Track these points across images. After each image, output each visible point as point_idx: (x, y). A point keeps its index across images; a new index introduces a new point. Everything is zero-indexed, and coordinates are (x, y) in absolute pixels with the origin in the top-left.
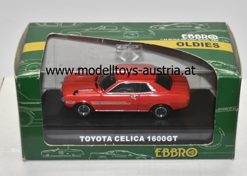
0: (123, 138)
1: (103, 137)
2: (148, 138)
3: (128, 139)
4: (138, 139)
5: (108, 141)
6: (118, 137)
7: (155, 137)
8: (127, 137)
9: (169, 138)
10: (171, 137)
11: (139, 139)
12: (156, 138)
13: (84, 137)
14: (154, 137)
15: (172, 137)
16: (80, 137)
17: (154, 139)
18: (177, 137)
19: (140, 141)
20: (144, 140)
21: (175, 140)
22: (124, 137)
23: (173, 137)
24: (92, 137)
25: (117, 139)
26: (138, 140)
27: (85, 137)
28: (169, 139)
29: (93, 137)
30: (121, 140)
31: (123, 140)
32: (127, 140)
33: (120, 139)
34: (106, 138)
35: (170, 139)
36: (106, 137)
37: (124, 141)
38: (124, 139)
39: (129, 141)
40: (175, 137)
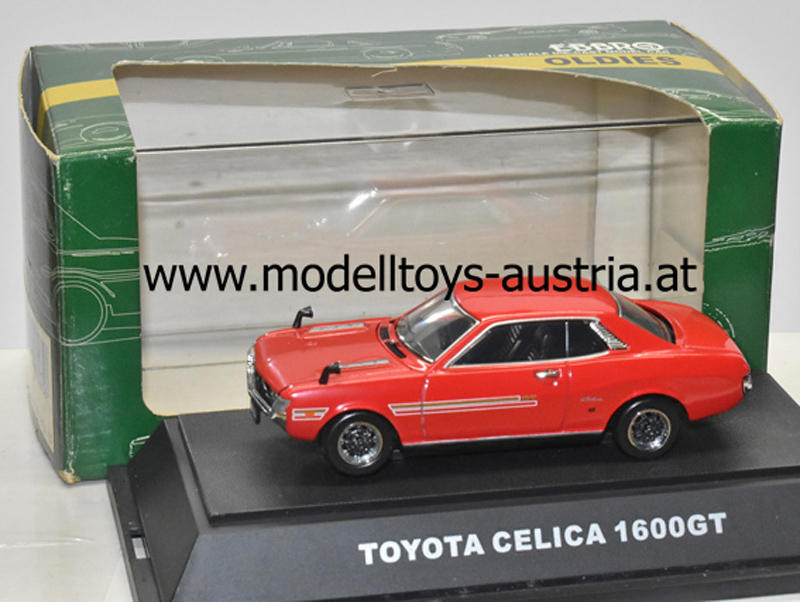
0: (523, 536)
1: (447, 539)
2: (617, 529)
3: (544, 540)
4: (580, 535)
5: (467, 553)
6: (506, 536)
7: (643, 522)
8: (538, 532)
9: (696, 522)
10: (701, 518)
11: (584, 535)
12: (648, 527)
13: (374, 546)
14: (640, 525)
15: (707, 517)
16: (361, 547)
17: (641, 533)
18: (723, 515)
19: (590, 542)
20: (602, 541)
21: (719, 529)
22: (528, 532)
23: (711, 516)
24: (405, 543)
25: (503, 542)
26: (580, 541)
27: (379, 546)
28: (696, 528)
29: (411, 542)
30: (519, 547)
31: (524, 543)
32: (540, 545)
33: (512, 541)
34: (458, 543)
35: (699, 525)
36: (459, 538)
37: (529, 547)
38: (528, 539)
39: (548, 545)
40: (718, 518)
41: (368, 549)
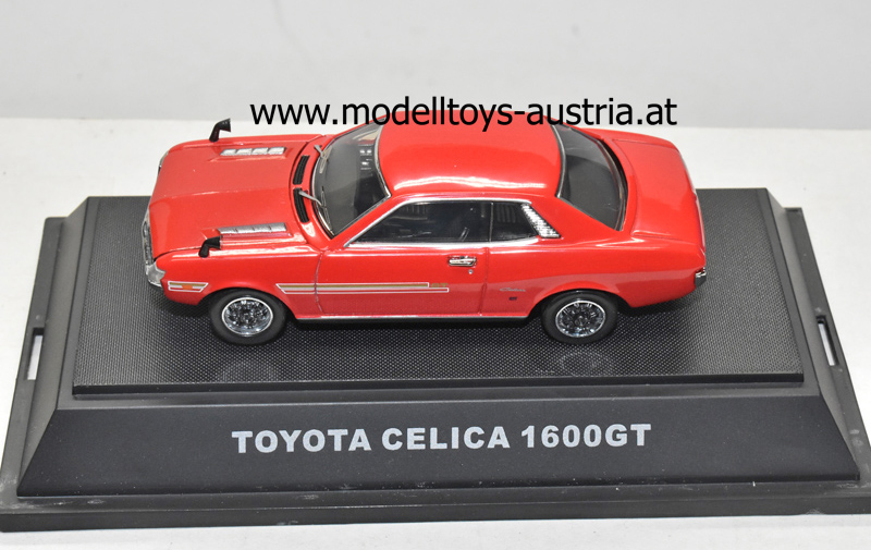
0: (417, 434)
1: (331, 432)
2: (524, 433)
3: (440, 439)
6: (398, 433)
7: (555, 429)
8: (434, 432)
9: (616, 432)
10: (622, 428)
11: (486, 437)
12: (560, 434)
13: (249, 434)
14: (550, 431)
15: (628, 427)
16: (235, 434)
17: (551, 440)
18: (648, 427)
19: (491, 445)
21: (641, 442)
22: (423, 430)
23: (633, 427)
24: (284, 433)
25: (393, 439)
27: (255, 435)
28: (615, 438)
29: (290, 434)
32: (434, 445)
33: (404, 439)
35: (618, 436)
36: (345, 432)
37: (423, 447)
38: (422, 438)
40: (641, 429)
41: (242, 436)
